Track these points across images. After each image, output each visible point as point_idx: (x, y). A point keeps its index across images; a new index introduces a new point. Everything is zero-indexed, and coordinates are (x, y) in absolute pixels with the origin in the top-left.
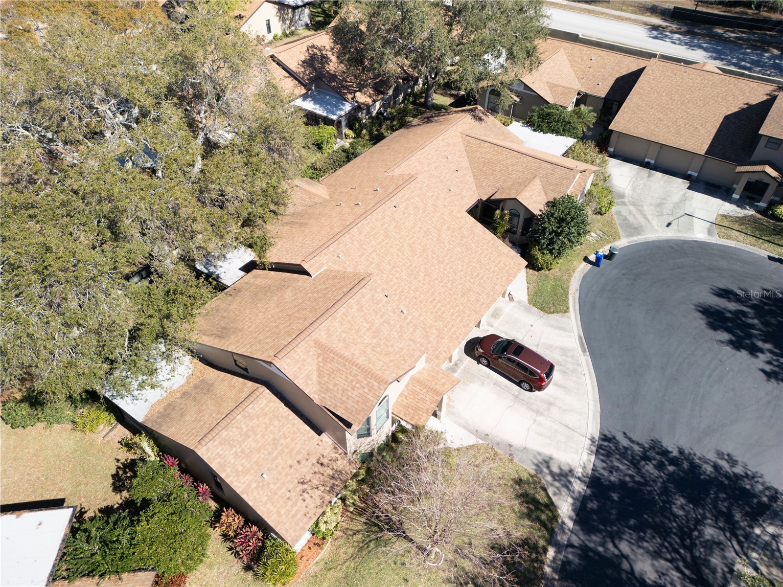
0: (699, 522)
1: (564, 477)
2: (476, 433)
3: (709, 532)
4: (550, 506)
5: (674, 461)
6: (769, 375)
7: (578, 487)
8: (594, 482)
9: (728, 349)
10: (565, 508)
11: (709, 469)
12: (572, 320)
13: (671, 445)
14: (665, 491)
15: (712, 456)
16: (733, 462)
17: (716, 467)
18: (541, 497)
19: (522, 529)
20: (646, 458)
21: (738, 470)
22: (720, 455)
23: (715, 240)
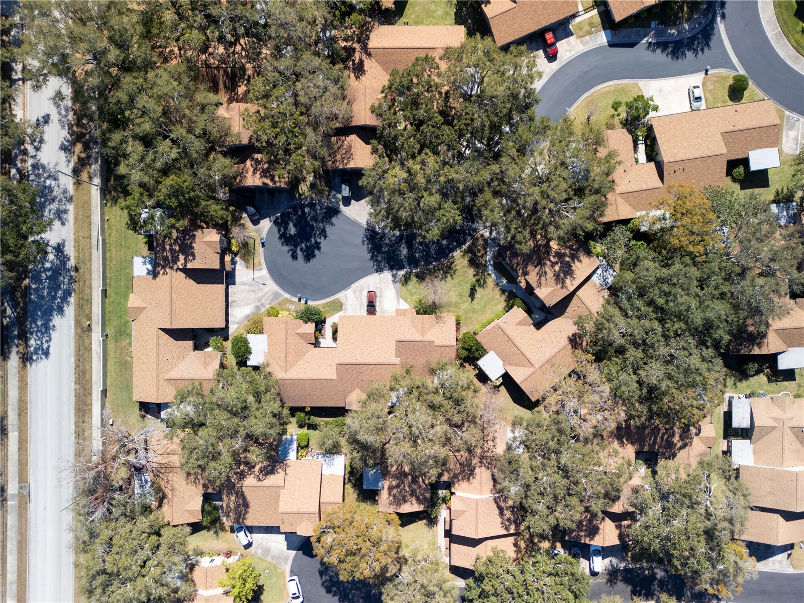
0: (386, 244)
1: (394, 276)
2: (399, 300)
3: (387, 241)
4: (404, 276)
5: (373, 253)
6: (325, 237)
7: (395, 272)
8: (391, 268)
9: (322, 249)
10: (402, 273)
11: (370, 246)
12: (340, 296)
13: (369, 256)
14: (383, 253)
15: (365, 246)
16: (364, 241)
17: (368, 244)
18: (403, 278)
19: (414, 279)
20: (377, 260)
21: (365, 239)
22: (364, 244)
23: (264, 266)
